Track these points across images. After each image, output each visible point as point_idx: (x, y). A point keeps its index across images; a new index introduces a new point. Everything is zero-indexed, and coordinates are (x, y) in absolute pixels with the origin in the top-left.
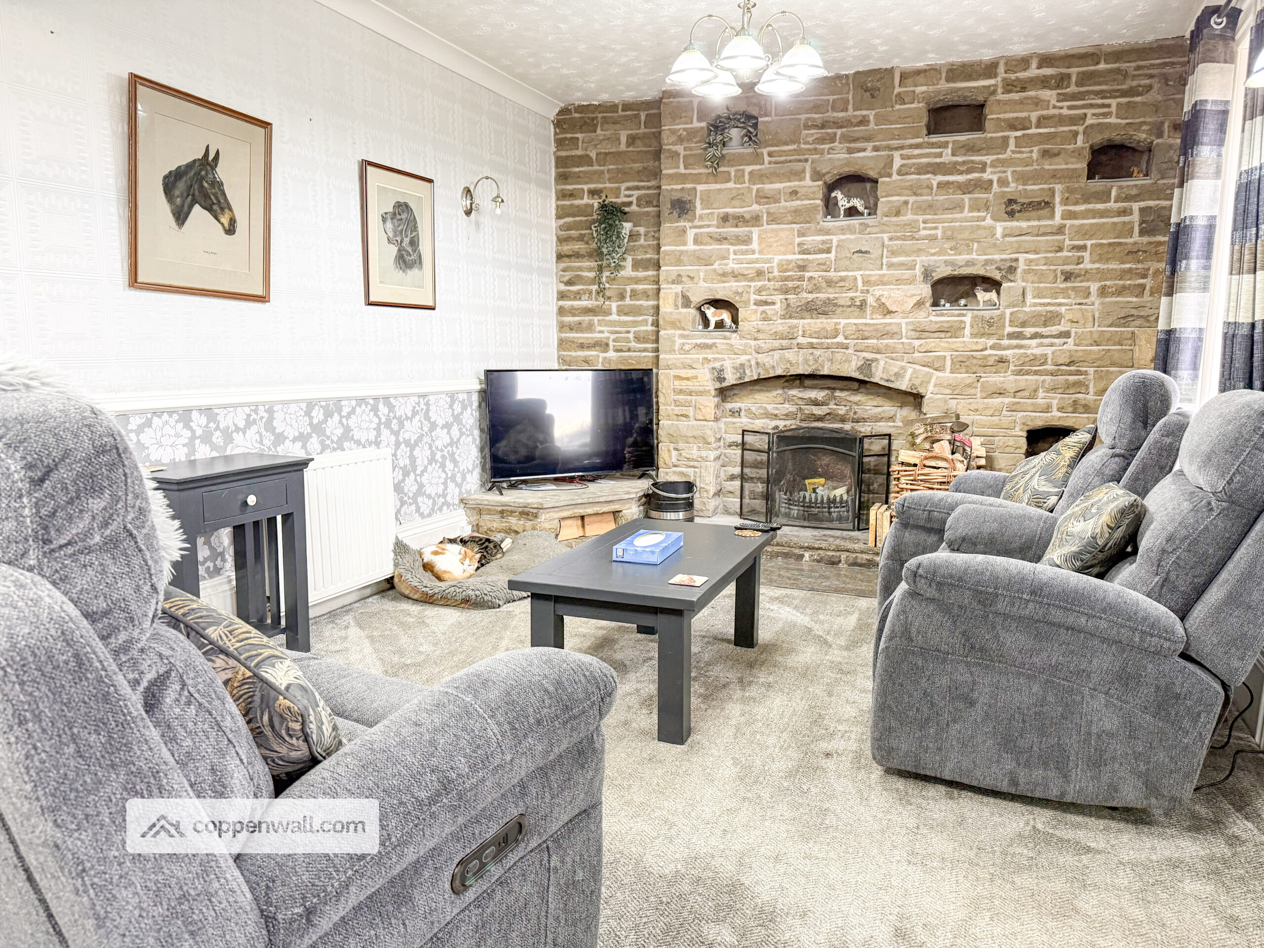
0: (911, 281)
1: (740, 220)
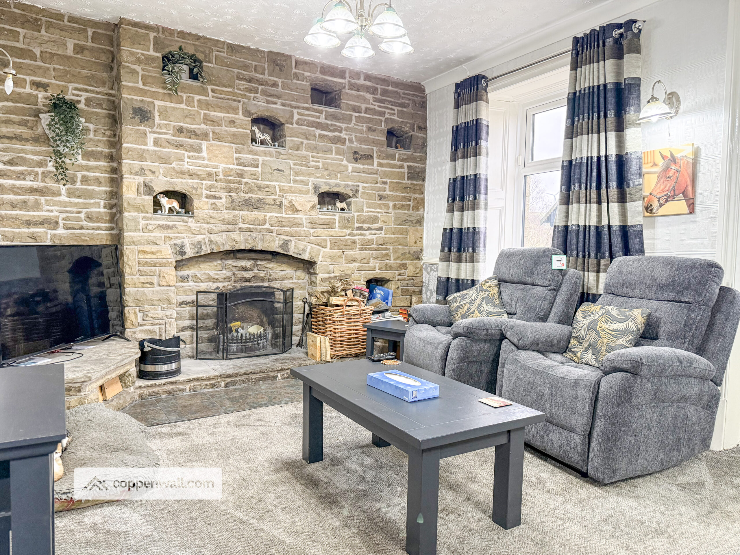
0: (306, 192)
1: (192, 134)
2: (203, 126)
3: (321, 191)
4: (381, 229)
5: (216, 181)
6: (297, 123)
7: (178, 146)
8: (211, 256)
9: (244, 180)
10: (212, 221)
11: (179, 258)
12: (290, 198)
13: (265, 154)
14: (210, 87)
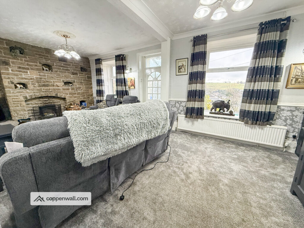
0: (61, 82)
1: (24, 68)
2: (27, 66)
3: (65, 82)
4: (82, 90)
5: (34, 80)
6: (56, 66)
7: (20, 71)
8: (35, 98)
9: (42, 80)
10: (34, 90)
11: (26, 99)
12: (56, 84)
13: (47, 73)
14: (27, 57)
